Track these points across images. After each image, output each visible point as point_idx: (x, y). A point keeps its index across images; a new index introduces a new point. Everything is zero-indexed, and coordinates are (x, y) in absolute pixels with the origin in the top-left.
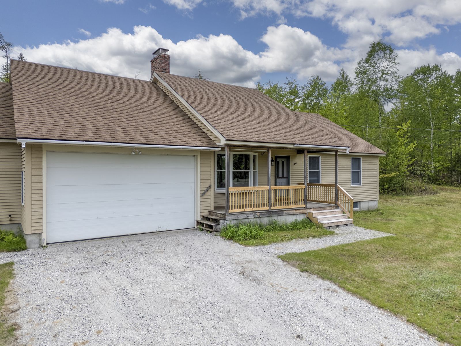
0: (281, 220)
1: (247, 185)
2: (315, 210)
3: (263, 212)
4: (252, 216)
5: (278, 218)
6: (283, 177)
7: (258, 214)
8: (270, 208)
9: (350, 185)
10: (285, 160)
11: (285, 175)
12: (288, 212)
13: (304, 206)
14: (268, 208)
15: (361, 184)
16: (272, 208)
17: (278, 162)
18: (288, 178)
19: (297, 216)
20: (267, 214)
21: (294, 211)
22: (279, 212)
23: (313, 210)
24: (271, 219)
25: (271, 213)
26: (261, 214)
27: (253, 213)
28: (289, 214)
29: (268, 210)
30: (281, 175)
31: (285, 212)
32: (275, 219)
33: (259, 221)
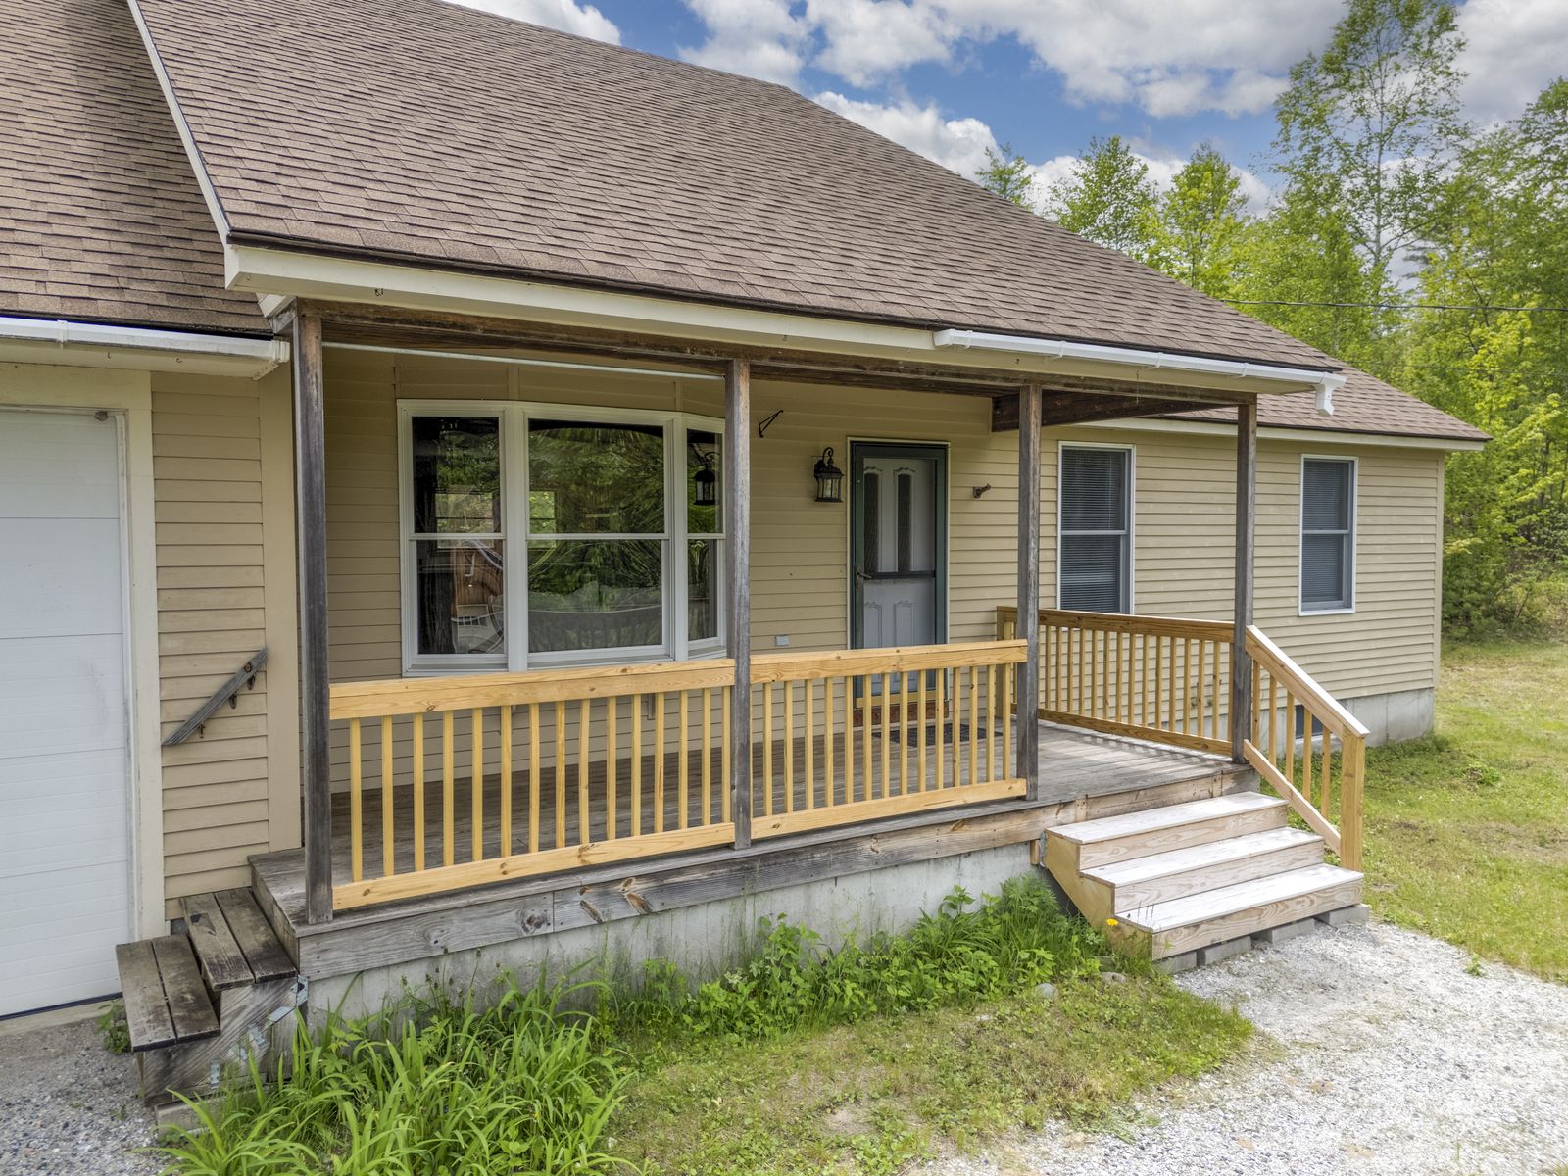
0: (836, 907)
1: (645, 628)
2: (1094, 811)
3: (679, 871)
4: (571, 912)
5: (809, 898)
6: (903, 573)
7: (636, 887)
8: (743, 829)
9: (1293, 612)
10: (915, 469)
11: (918, 561)
12: (896, 844)
13: (1020, 787)
14: (726, 832)
15: (1349, 606)
16: (761, 827)
17: (872, 481)
18: (933, 576)
19: (967, 864)
20: (714, 880)
21: (943, 836)
22: (819, 856)
23: (1082, 814)
24: (753, 911)
25: (753, 869)
26: (661, 889)
27: (583, 889)
28: (897, 864)
29: (729, 846)
30: (887, 560)
31: (868, 845)
32: (788, 907)
33: (638, 944)
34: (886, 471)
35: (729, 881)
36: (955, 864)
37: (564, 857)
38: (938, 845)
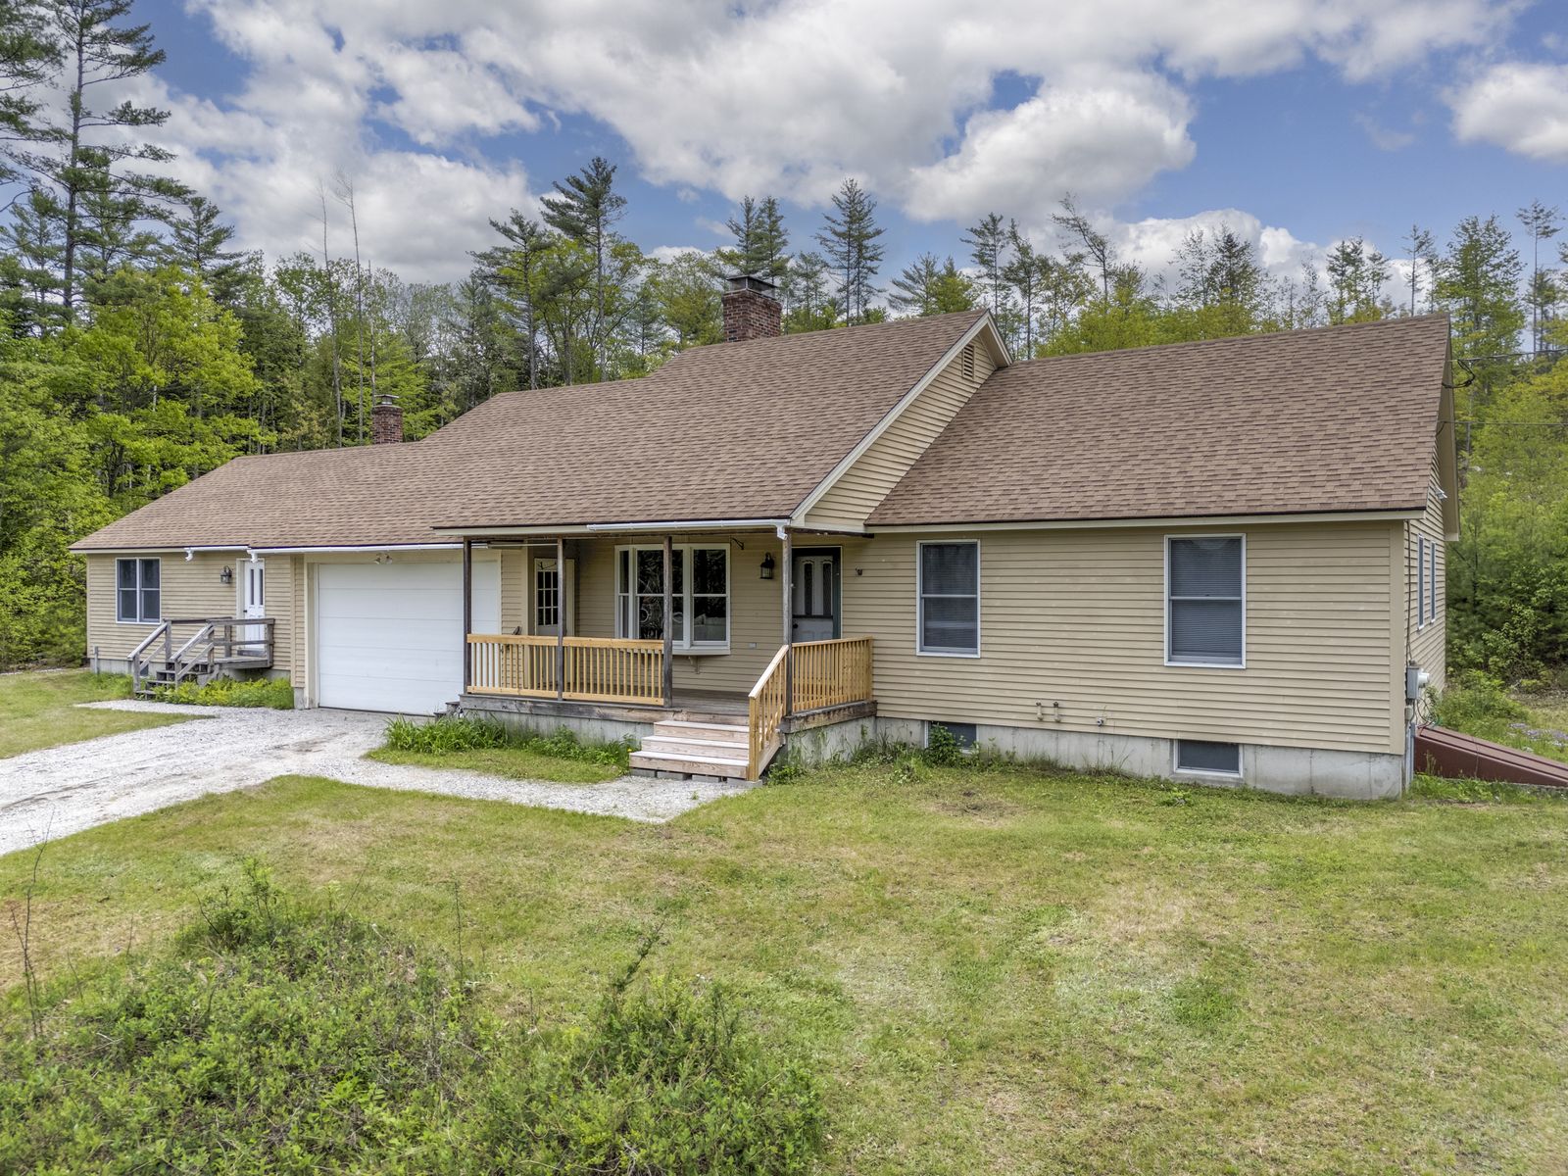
0: (590, 730)
2: (691, 718)
3: (540, 702)
4: (513, 707)
5: (580, 723)
6: (827, 616)
7: (529, 704)
8: (560, 694)
12: (607, 711)
13: (661, 702)
14: (554, 694)
16: (565, 695)
17: (808, 569)
19: (639, 727)
20: (549, 708)
21: (625, 713)
22: (581, 709)
23: (685, 718)
24: (563, 722)
25: (562, 709)
26: (535, 706)
27: (516, 701)
28: (605, 718)
29: (557, 699)
30: (818, 608)
31: (597, 709)
32: (573, 725)
33: (532, 723)
34: (818, 563)
35: (553, 709)
36: (633, 726)
37: (514, 691)
38: (622, 716)
